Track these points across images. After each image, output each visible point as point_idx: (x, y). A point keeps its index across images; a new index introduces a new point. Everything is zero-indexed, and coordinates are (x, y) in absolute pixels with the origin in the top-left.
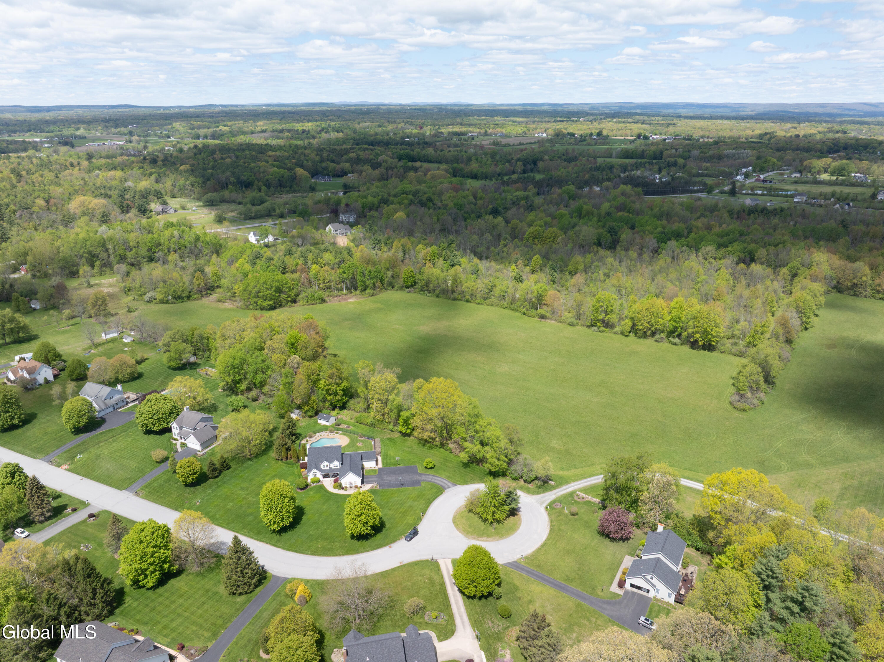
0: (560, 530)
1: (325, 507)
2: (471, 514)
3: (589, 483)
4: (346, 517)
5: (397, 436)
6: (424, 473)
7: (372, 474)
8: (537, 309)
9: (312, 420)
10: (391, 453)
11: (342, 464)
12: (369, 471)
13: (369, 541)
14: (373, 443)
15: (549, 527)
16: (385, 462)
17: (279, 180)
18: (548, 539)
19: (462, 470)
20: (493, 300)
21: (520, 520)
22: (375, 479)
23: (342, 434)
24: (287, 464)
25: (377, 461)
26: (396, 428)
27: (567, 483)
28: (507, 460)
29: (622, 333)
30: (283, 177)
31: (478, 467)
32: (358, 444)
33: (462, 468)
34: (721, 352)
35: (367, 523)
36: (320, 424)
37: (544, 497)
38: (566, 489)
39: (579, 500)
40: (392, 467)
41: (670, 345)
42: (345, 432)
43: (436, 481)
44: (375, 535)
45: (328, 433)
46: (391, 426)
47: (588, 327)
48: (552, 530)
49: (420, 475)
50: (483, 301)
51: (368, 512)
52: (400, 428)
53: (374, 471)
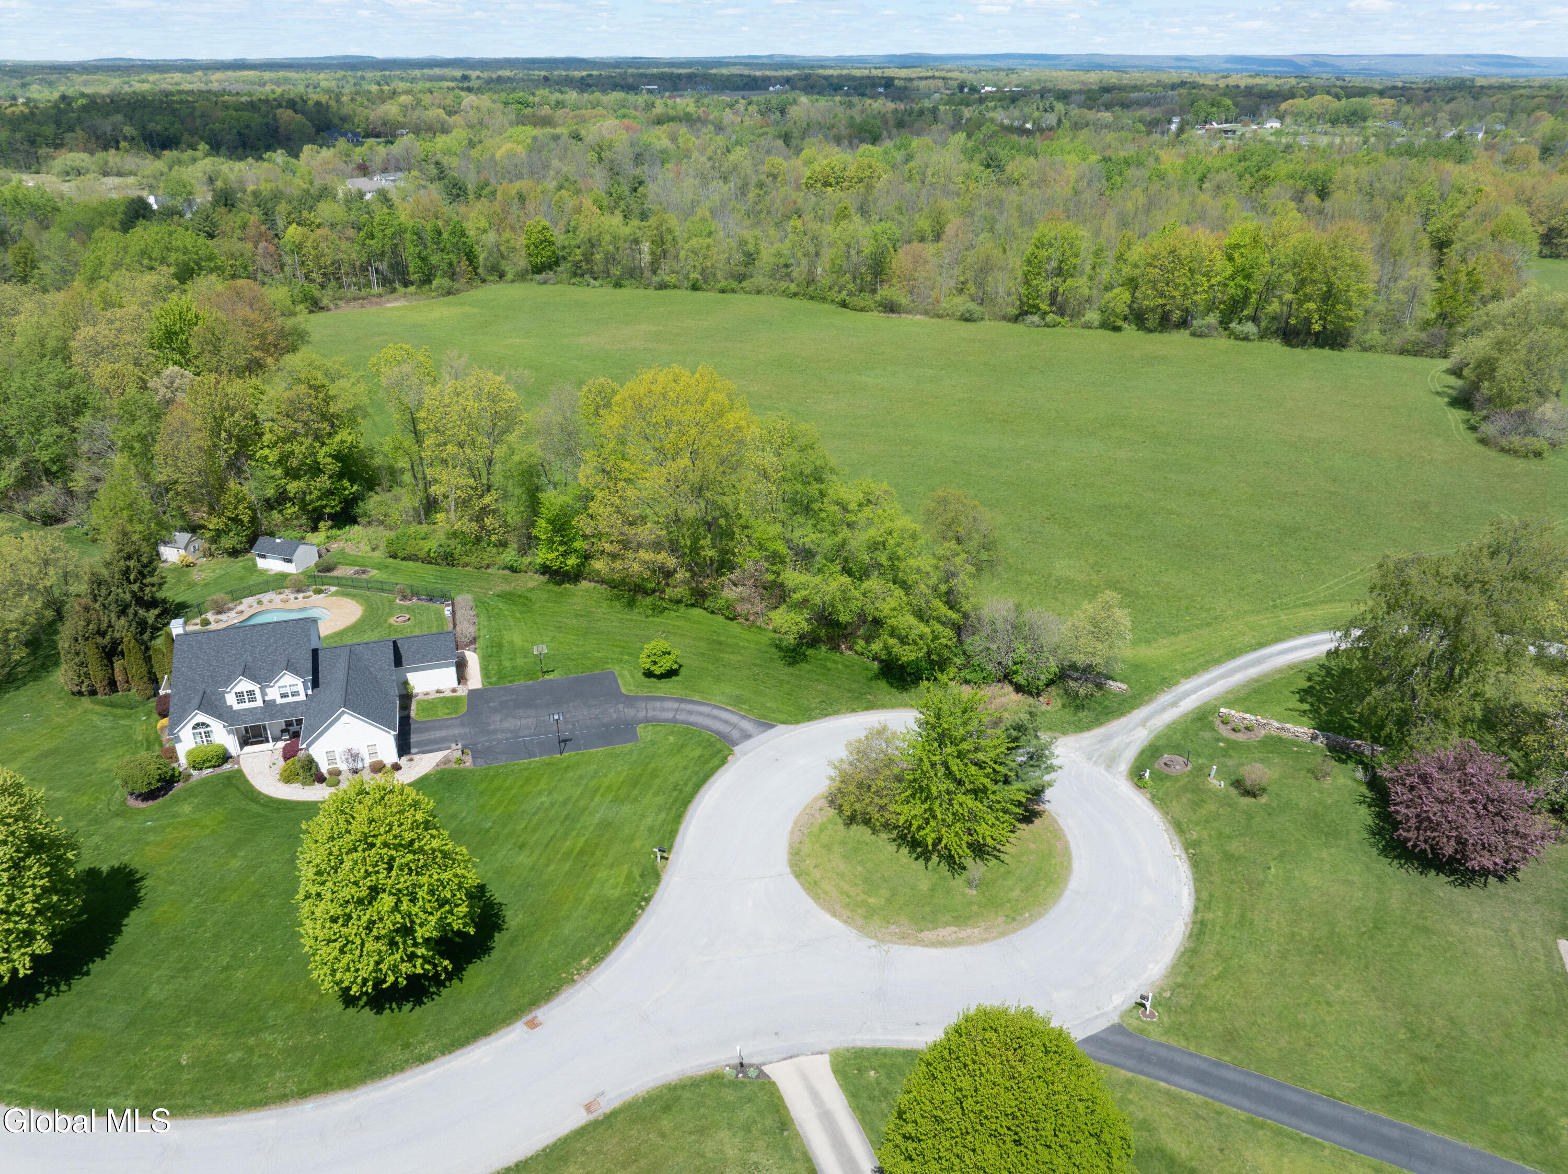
0: (1229, 857)
1: (235, 863)
2: (860, 832)
3: (1239, 678)
4: (306, 907)
5: (531, 584)
6: (644, 693)
7: (442, 713)
8: (874, 291)
9: (239, 563)
10: (516, 637)
11: (315, 684)
12: (430, 705)
13: (429, 1005)
14: (447, 611)
15: (1179, 851)
16: (493, 667)
17: (239, 134)
18: (1202, 905)
19: (783, 671)
20: (760, 280)
21: (1057, 833)
22: (456, 731)
23: (336, 594)
24: (112, 705)
25: (461, 666)
26: (527, 560)
27: (1167, 683)
28: (954, 616)
29: (1104, 325)
30: (248, 126)
31: (836, 656)
32: (392, 620)
33: (780, 664)
34: (1365, 349)
35: (407, 931)
36: (263, 572)
37: (1108, 738)
38: (1174, 704)
39: (1240, 737)
40: (521, 682)
41: (1232, 341)
42: (349, 587)
43: (693, 718)
44: (457, 972)
45: (288, 594)
46: (510, 555)
47: (1016, 319)
48: (1198, 864)
49: (630, 700)
50: (734, 284)
51: (405, 881)
52: (543, 555)
53: (451, 702)
